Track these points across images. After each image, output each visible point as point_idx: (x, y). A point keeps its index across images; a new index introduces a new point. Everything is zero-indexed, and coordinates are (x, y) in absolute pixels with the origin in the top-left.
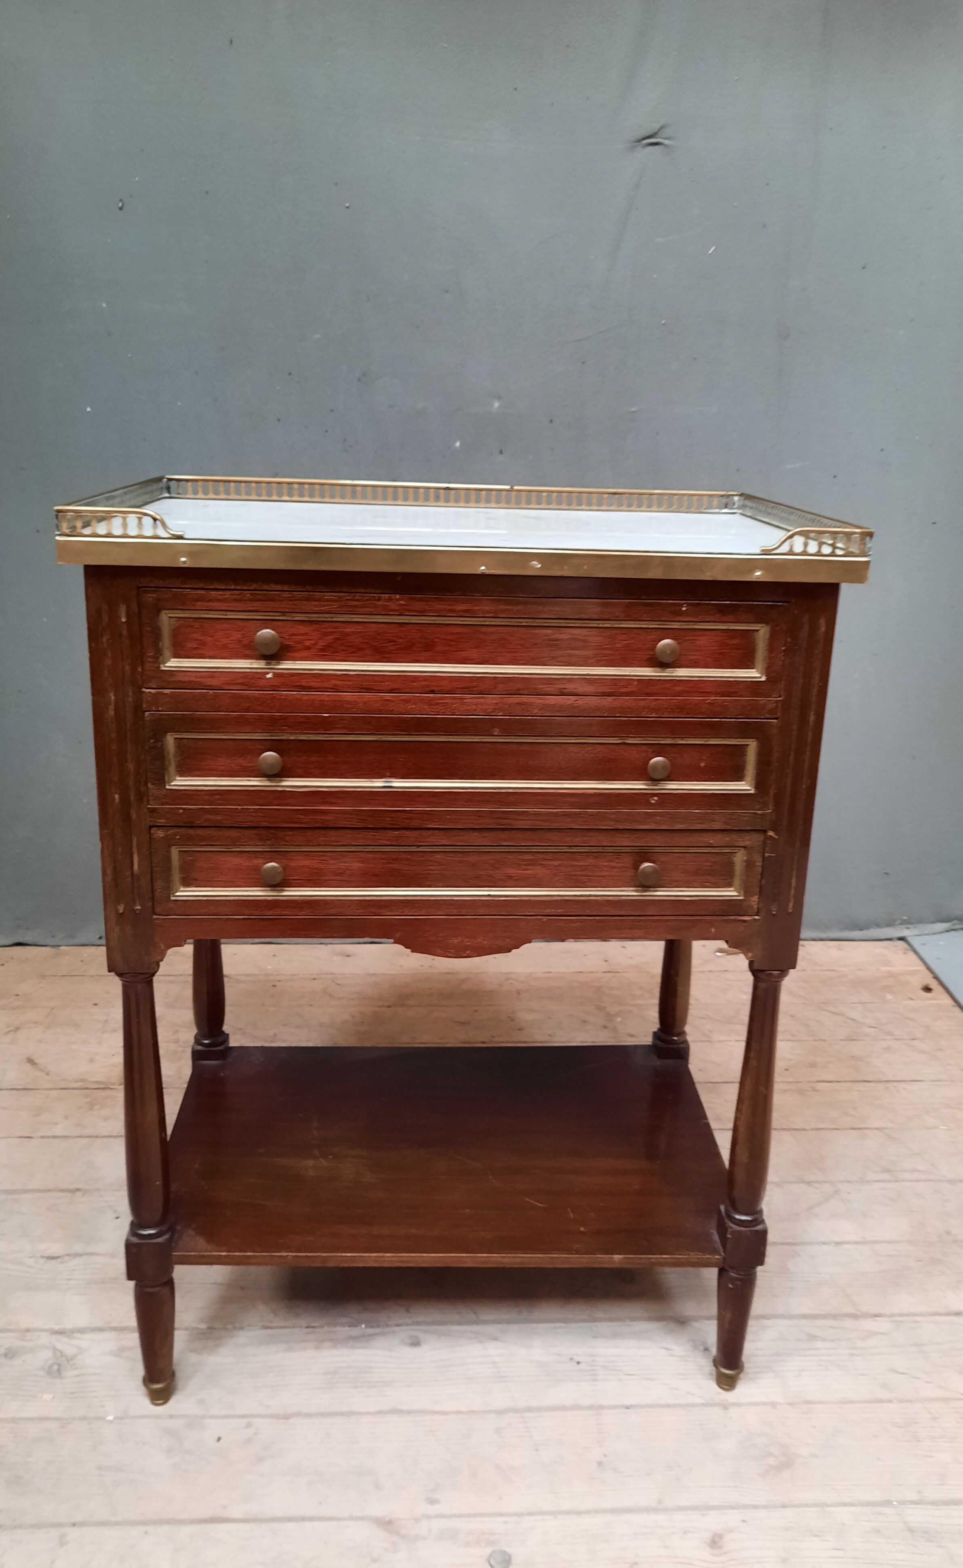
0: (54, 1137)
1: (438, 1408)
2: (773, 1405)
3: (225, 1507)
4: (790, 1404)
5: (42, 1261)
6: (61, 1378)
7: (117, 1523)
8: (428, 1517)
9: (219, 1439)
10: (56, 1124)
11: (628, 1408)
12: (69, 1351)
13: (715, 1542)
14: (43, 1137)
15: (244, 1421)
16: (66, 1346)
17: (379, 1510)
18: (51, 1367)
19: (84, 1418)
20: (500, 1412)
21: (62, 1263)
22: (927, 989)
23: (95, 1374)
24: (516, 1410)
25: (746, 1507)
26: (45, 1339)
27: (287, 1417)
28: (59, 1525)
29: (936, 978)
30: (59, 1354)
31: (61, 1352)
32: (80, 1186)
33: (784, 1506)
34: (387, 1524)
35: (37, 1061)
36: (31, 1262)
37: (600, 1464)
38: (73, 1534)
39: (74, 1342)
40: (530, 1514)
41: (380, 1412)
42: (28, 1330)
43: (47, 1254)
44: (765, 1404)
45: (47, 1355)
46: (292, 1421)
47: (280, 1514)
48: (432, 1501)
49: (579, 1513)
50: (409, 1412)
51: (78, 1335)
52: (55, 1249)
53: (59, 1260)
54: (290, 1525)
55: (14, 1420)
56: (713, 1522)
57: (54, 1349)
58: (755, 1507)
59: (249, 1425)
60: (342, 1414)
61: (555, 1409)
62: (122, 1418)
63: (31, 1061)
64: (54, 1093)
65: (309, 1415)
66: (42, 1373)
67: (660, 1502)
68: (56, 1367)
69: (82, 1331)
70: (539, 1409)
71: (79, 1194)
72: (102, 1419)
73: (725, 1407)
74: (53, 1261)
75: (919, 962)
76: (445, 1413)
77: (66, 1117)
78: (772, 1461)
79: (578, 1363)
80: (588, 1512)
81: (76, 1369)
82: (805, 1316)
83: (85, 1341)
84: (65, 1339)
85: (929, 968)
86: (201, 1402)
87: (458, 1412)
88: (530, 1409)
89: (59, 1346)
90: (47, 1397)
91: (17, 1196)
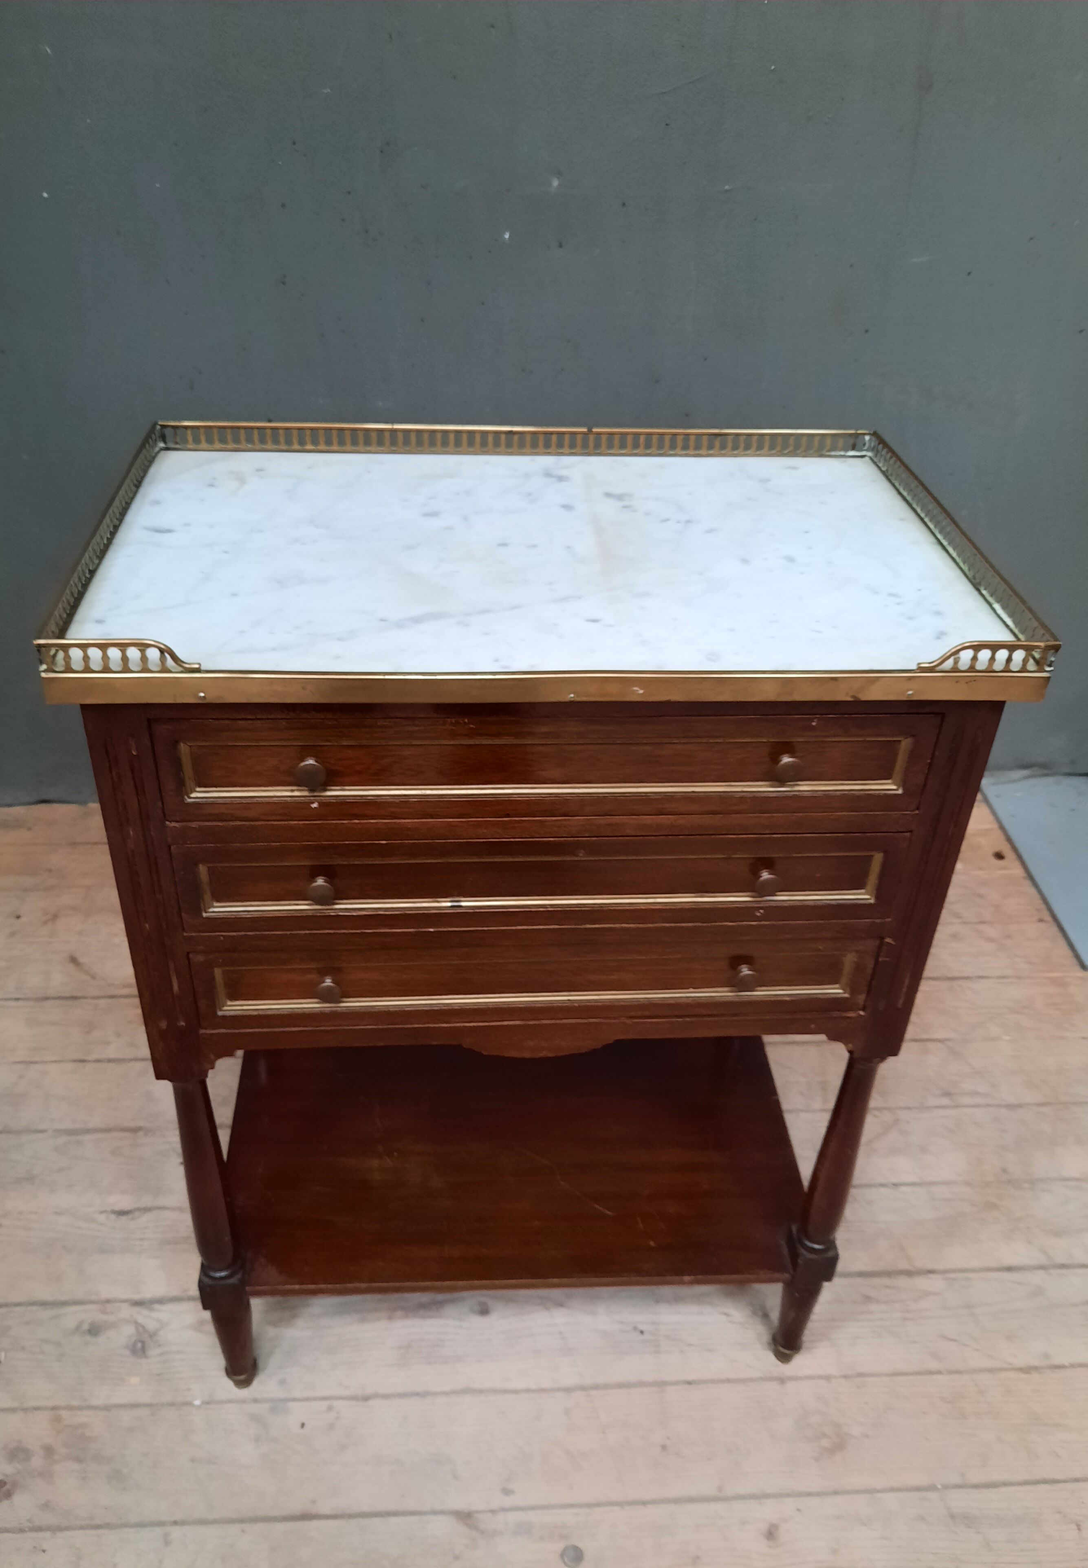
0: (110, 1061)
1: (510, 1386)
2: (828, 1378)
3: (314, 1502)
4: (845, 1377)
5: (113, 1217)
6: (146, 1357)
7: (214, 1522)
8: (504, 1510)
9: (303, 1425)
10: (108, 1043)
11: (689, 1383)
12: (151, 1325)
13: (771, 1534)
14: (98, 1061)
15: (326, 1404)
16: (148, 1319)
17: (459, 1503)
18: (135, 1344)
19: (172, 1404)
20: (568, 1390)
21: (133, 1219)
22: (999, 856)
23: (179, 1352)
24: (583, 1388)
25: (800, 1495)
26: (126, 1312)
27: (366, 1398)
28: (161, 1524)
29: (1009, 840)
30: (141, 1329)
31: (143, 1327)
32: (141, 1124)
33: (836, 1493)
34: (465, 1517)
35: (82, 960)
36: (102, 1218)
37: (664, 1447)
38: (176, 1532)
39: (155, 1315)
40: (598, 1505)
41: (455, 1392)
42: (108, 1301)
43: (117, 1208)
44: (820, 1377)
45: (129, 1331)
46: (371, 1402)
47: (365, 1508)
48: (507, 1492)
49: (644, 1503)
50: (481, 1391)
51: (156, 1306)
52: (124, 1202)
53: (130, 1216)
54: (376, 1521)
55: (107, 1408)
56: (768, 1512)
57: (136, 1323)
58: (809, 1494)
59: (330, 1409)
60: (417, 1394)
61: (621, 1386)
62: (208, 1403)
63: (73, 960)
64: (102, 1002)
65: (386, 1396)
66: (127, 1352)
67: (720, 1489)
68: (139, 1345)
69: (161, 1301)
70: (606, 1387)
71: (141, 1133)
72: (189, 1404)
73: (782, 1380)
74: (124, 1219)
75: (991, 818)
76: (516, 1392)
77: (118, 1035)
78: (825, 1442)
79: (642, 1332)
80: (654, 1502)
81: (160, 1346)
82: (861, 1274)
83: (164, 1313)
84: (145, 1312)
85: (1002, 828)
86: (283, 1382)
87: (528, 1391)
88: (596, 1387)
89: (140, 1320)
90: (135, 1380)
91: (79, 1138)
